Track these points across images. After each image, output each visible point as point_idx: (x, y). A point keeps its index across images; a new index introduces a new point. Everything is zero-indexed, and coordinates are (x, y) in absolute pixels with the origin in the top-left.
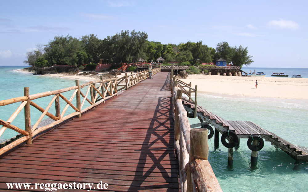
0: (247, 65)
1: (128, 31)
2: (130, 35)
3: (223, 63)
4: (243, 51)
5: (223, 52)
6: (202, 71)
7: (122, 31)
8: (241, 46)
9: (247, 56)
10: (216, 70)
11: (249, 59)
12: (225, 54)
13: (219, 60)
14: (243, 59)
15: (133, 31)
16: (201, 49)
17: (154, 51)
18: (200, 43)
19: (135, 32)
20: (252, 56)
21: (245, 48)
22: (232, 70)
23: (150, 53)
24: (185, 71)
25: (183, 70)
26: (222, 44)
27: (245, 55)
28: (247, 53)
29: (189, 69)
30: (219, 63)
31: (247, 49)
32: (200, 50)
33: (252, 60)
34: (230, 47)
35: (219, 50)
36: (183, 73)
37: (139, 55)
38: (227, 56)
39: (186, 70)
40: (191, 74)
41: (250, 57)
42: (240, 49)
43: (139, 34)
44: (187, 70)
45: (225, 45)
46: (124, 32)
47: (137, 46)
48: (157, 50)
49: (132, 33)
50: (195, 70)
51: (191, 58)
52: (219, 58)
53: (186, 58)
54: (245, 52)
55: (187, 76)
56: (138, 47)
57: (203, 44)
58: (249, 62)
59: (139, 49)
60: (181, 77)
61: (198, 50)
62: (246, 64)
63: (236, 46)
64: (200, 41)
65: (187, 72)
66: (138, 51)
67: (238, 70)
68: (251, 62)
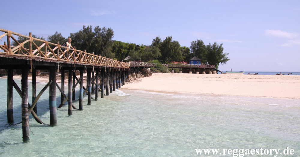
0: (223, 63)
1: (91, 26)
2: (93, 31)
3: (197, 62)
4: (219, 49)
5: (197, 50)
6: (173, 70)
7: (84, 26)
8: (215, 43)
9: (223, 53)
10: (188, 69)
11: (225, 57)
12: (200, 53)
13: (193, 59)
14: (219, 57)
15: (97, 27)
16: (171, 45)
17: (125, 51)
18: (170, 39)
19: (99, 28)
20: (228, 54)
21: (219, 45)
22: (206, 68)
23: (121, 53)
24: (149, 69)
25: (147, 67)
26: (196, 42)
27: (221, 53)
28: (222, 50)
29: (155, 67)
30: (193, 62)
31: (223, 46)
32: (169, 46)
33: (228, 59)
34: (205, 45)
35: (194, 49)
36: (147, 71)
37: (103, 53)
38: (201, 55)
39: (150, 67)
40: (156, 72)
41: (226, 55)
42: (214, 46)
43: (103, 30)
44: (152, 68)
45: (200, 43)
46: (86, 27)
47: (100, 44)
48: (128, 50)
49: (96, 29)
50: (162, 68)
51: (159, 55)
52: (193, 57)
53: (152, 54)
54: (220, 49)
55: (151, 74)
56: (102, 45)
57: (173, 40)
58: (225, 60)
59: (103, 47)
60: (144, 76)
61: (167, 46)
62: (221, 63)
63: (210, 43)
64: (170, 36)
65: (152, 70)
66: (102, 49)
67: (212, 69)
68: (227, 60)
